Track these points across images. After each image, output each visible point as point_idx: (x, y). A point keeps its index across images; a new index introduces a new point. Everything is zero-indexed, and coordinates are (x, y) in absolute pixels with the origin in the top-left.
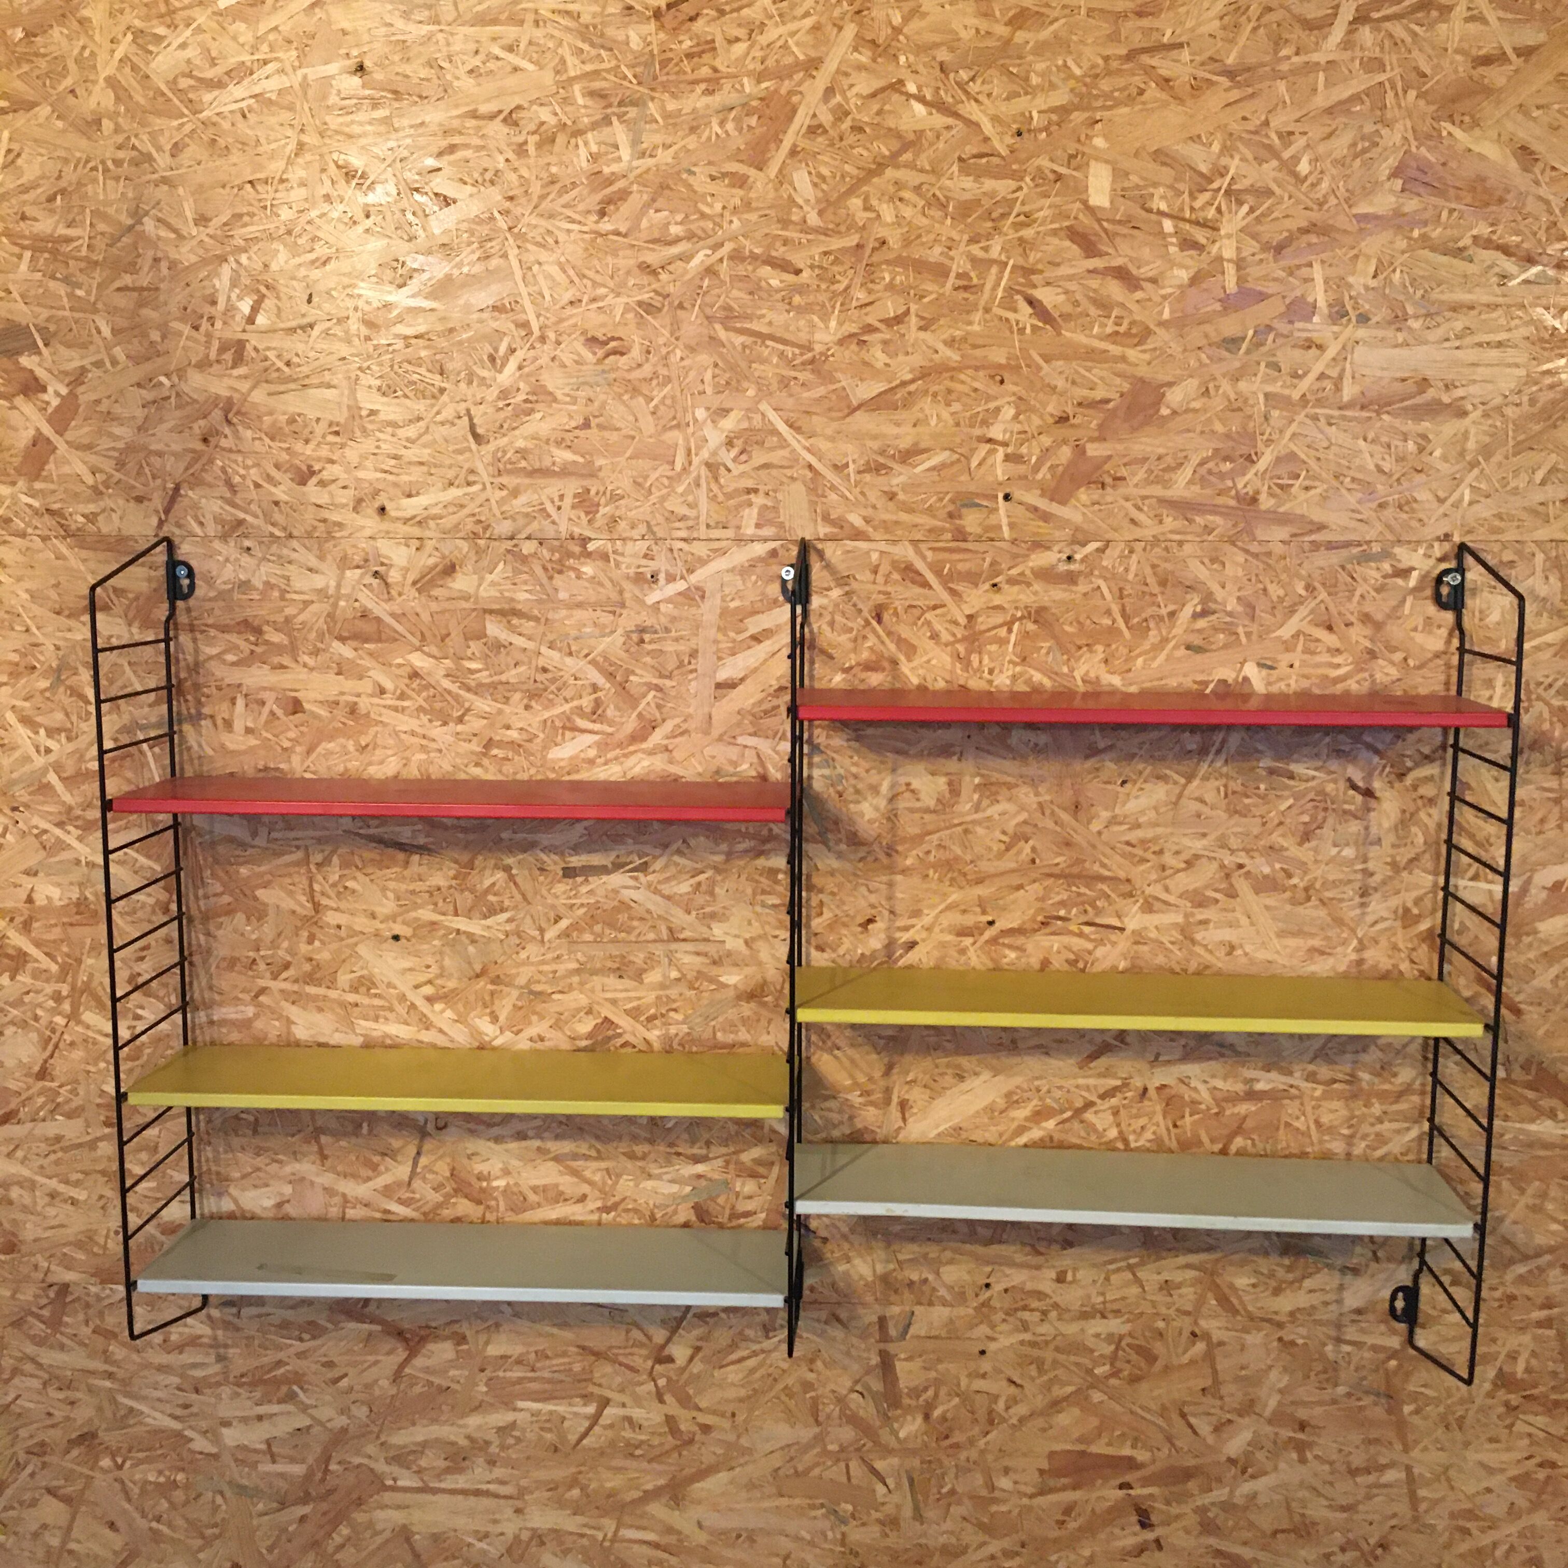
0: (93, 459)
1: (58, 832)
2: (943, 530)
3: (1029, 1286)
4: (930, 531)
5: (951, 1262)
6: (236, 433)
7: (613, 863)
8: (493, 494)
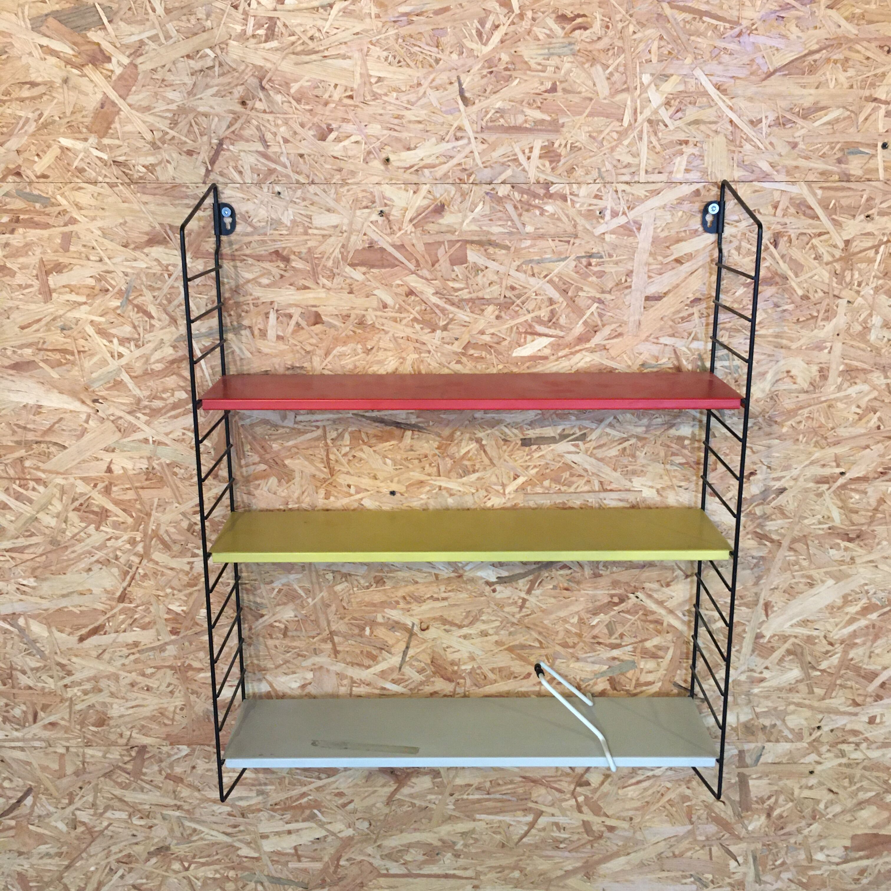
0: (150, 119)
1: (130, 418)
2: (831, 173)
3: (848, 727)
4: (822, 173)
5: (793, 712)
6: (268, 96)
7: (560, 435)
8: (476, 147)
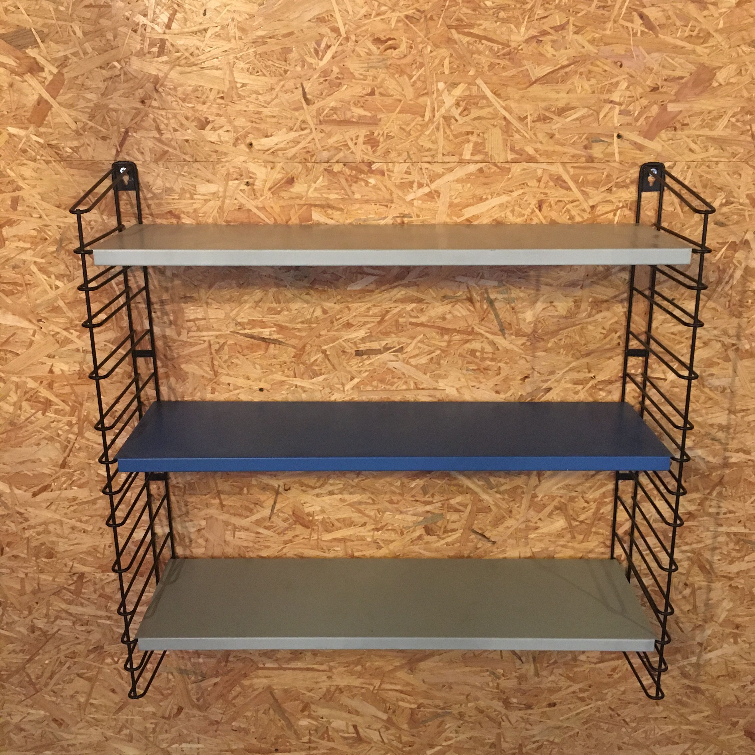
0: (74, 113)
1: (65, 333)
2: (580, 156)
4: (573, 156)
6: (161, 97)
7: (384, 347)
8: (317, 136)
